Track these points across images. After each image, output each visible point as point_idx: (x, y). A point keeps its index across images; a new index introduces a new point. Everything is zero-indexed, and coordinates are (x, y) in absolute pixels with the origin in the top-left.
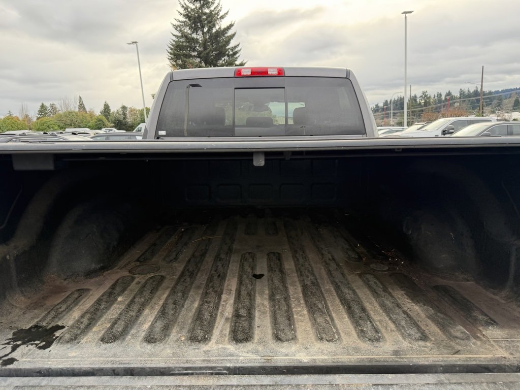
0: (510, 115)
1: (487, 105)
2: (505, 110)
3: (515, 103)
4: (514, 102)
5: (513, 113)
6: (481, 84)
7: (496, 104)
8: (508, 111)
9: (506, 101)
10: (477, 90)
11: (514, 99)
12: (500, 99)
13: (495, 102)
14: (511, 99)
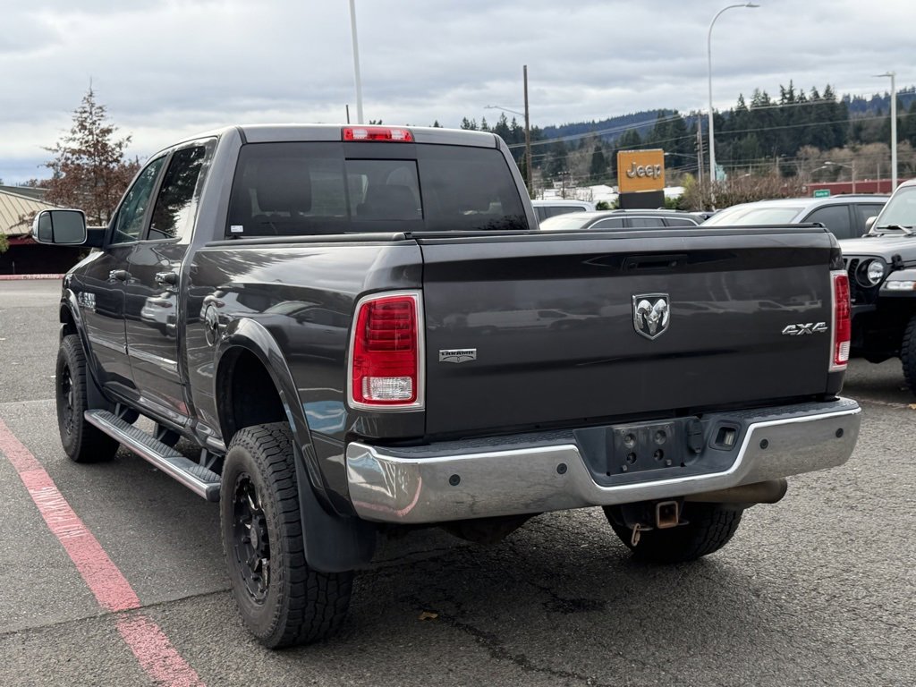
0: (589, 192)
1: (535, 166)
2: (575, 179)
3: (594, 161)
4: (591, 158)
5: (594, 188)
6: (523, 111)
7: (552, 163)
8: (585, 183)
9: (573, 156)
10: (505, 124)
11: (591, 151)
12: (560, 150)
13: (549, 157)
14: (584, 150)
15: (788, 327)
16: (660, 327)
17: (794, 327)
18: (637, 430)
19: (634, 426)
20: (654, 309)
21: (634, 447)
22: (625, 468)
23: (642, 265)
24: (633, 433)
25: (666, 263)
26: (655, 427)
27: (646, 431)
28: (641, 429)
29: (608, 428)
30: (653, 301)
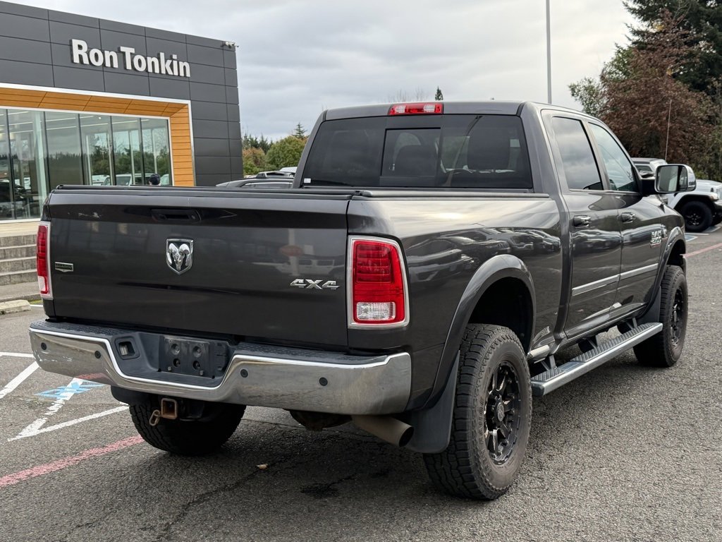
15: (297, 280)
16: (183, 266)
17: (301, 281)
18: (181, 342)
19: (179, 339)
20: (178, 251)
21: (178, 355)
22: (169, 369)
23: (169, 216)
24: (177, 343)
25: (185, 217)
26: (194, 343)
27: (187, 345)
28: (184, 342)
29: (161, 336)
30: (178, 244)
